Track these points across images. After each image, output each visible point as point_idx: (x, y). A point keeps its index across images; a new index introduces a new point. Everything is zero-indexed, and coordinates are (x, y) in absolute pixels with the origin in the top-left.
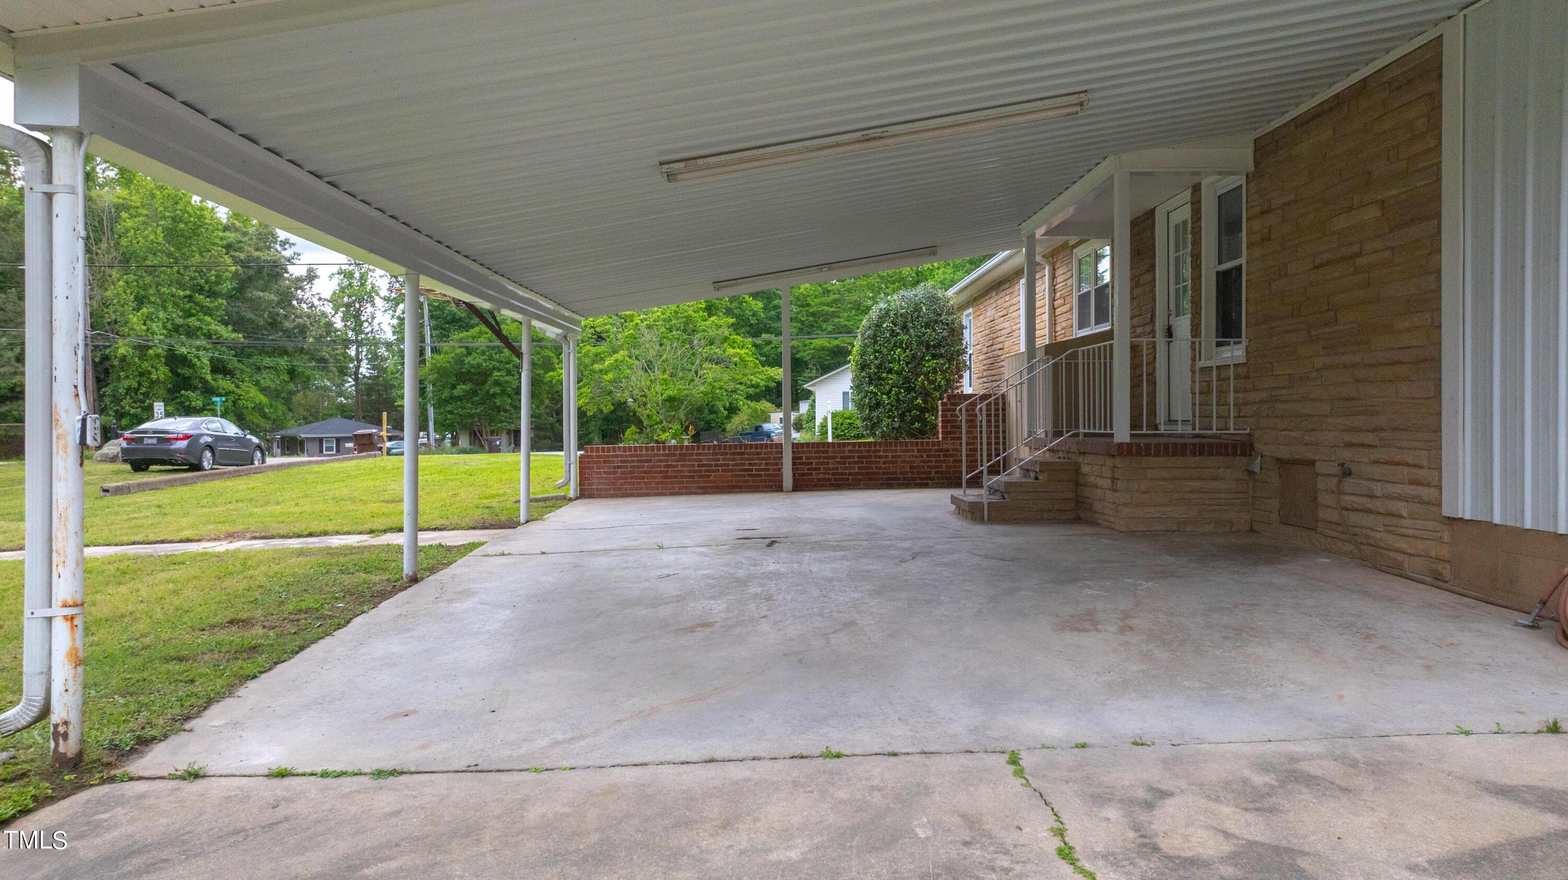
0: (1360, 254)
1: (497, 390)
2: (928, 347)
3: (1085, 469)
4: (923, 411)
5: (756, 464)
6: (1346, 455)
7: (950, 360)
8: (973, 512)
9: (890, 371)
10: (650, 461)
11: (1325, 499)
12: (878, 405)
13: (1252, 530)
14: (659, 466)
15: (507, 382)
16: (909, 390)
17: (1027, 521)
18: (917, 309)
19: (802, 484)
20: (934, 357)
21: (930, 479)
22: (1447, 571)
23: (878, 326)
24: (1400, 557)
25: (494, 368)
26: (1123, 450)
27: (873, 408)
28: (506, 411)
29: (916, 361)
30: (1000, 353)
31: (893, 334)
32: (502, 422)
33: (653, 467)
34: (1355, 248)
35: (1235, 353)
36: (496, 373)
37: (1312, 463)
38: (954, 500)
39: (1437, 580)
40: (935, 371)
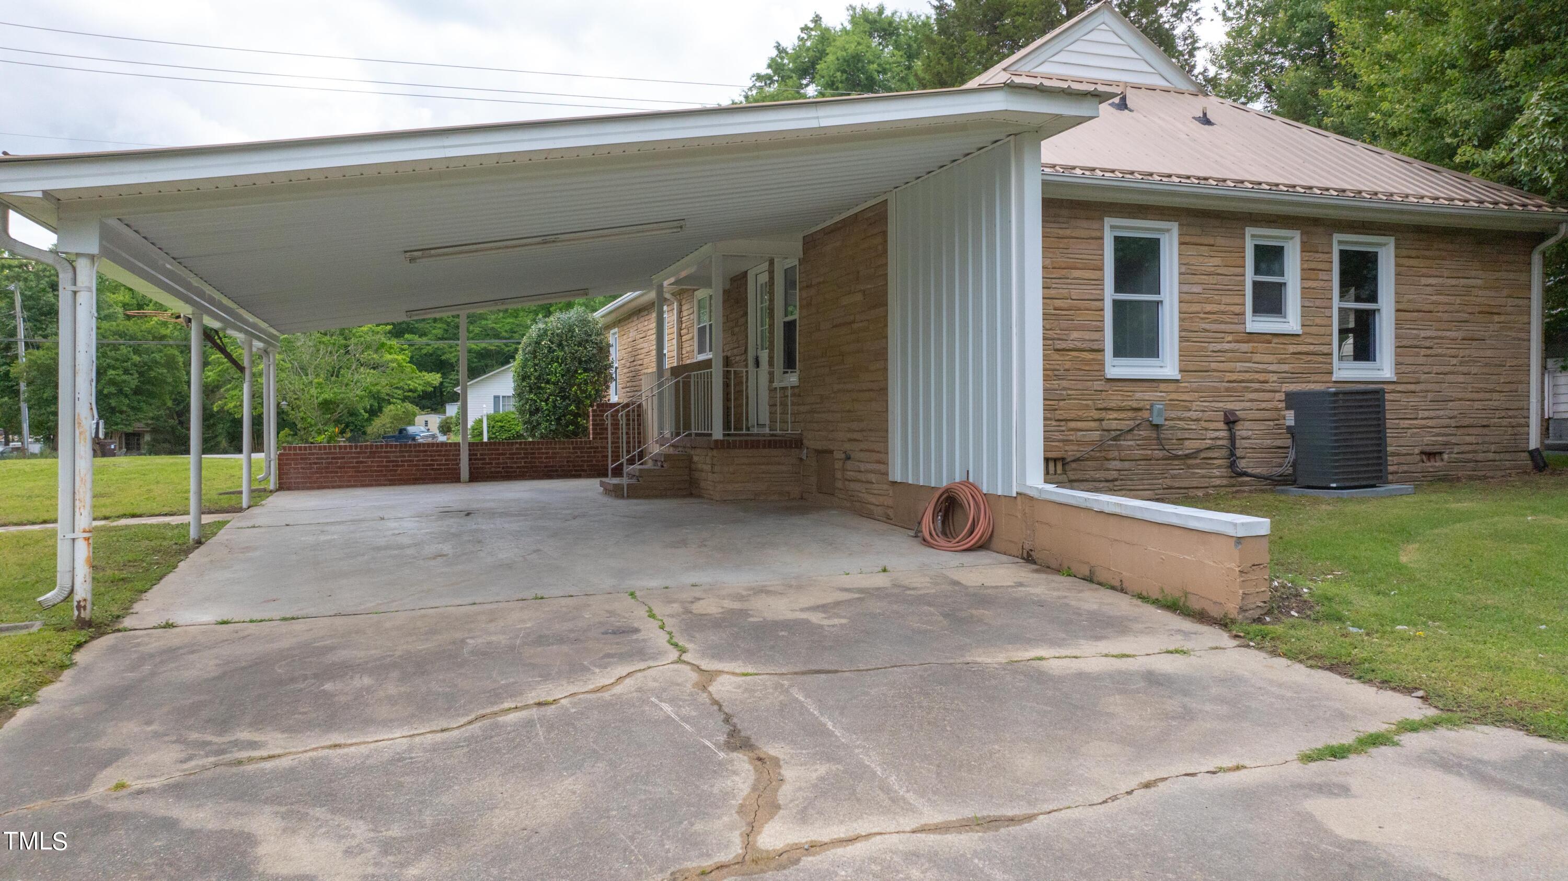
0: (853, 322)
1: (113, 389)
2: (580, 362)
3: (695, 459)
4: (576, 415)
5: (437, 460)
6: (847, 446)
7: (599, 374)
8: (616, 492)
9: (548, 382)
10: (343, 458)
11: (839, 475)
12: (537, 410)
13: (802, 498)
14: (351, 463)
15: (124, 381)
16: (564, 398)
17: (656, 497)
18: (571, 330)
19: (476, 477)
20: (586, 370)
21: (583, 470)
22: (891, 512)
23: (538, 343)
24: (872, 507)
25: (109, 366)
26: (718, 445)
27: (532, 414)
28: (121, 412)
29: (570, 374)
30: (640, 368)
31: (551, 350)
32: (117, 424)
33: (346, 463)
34: (852, 318)
35: (793, 379)
36: (111, 372)
37: (831, 452)
38: (602, 484)
39: (888, 519)
40: (586, 383)
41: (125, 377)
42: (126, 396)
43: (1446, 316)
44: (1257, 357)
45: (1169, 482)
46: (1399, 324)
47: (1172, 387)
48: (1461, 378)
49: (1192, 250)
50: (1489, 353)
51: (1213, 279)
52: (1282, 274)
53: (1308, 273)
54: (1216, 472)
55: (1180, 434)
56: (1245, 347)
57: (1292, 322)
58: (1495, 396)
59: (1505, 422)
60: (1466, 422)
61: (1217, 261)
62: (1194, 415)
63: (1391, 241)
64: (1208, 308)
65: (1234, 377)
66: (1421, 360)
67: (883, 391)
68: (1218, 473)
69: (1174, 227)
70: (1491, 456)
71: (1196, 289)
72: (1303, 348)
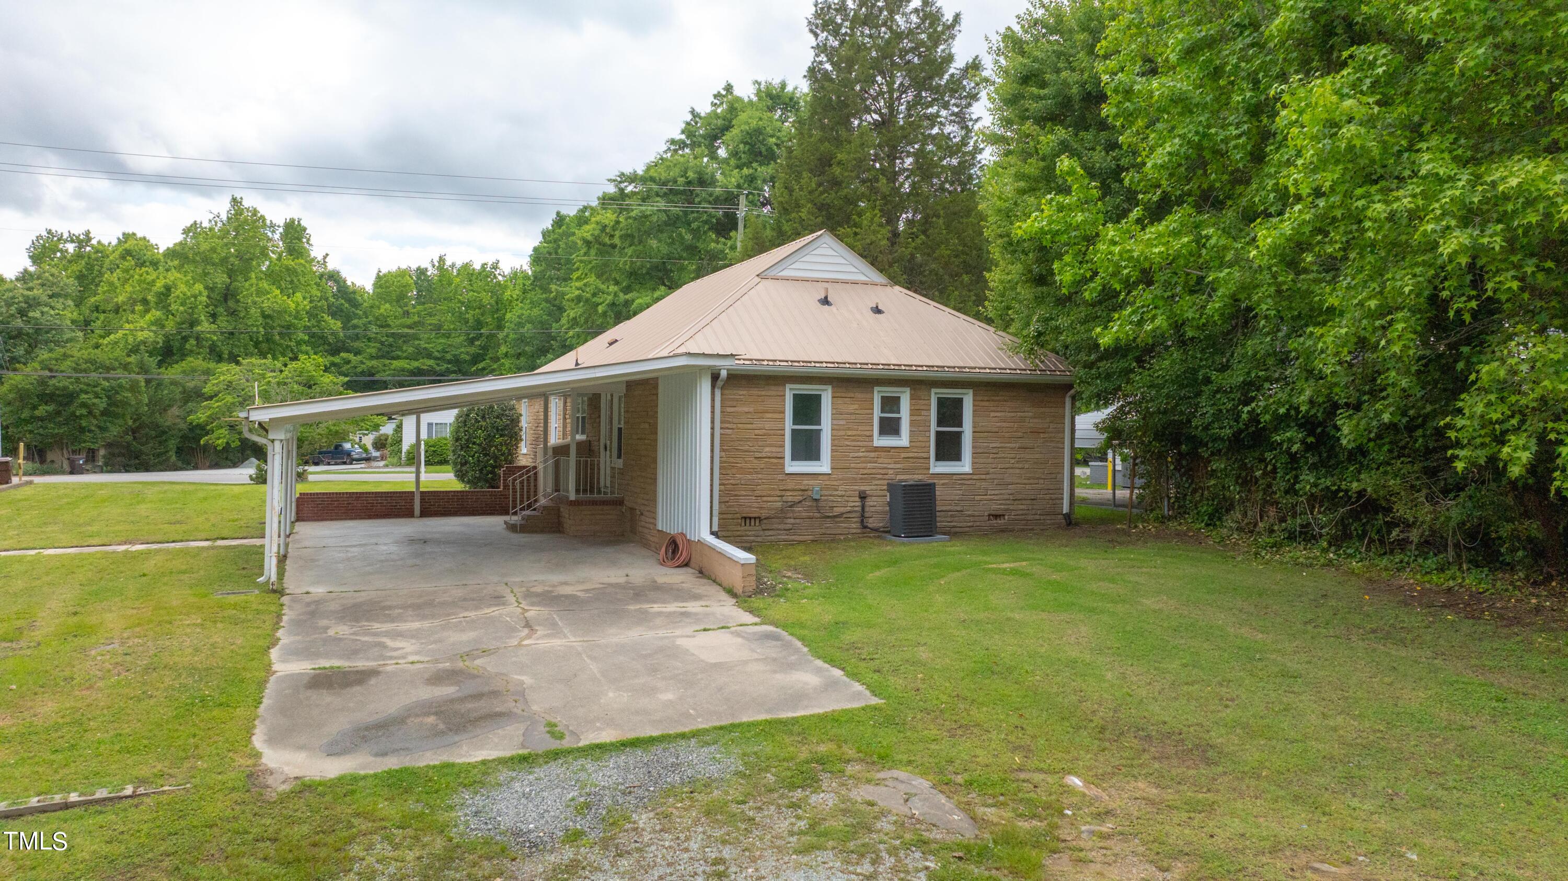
0: (645, 439)
1: (84, 411)
2: (498, 430)
3: (561, 510)
4: (494, 467)
6: (641, 508)
7: (511, 437)
8: (512, 528)
9: (474, 443)
11: (638, 523)
12: (466, 463)
13: (622, 535)
15: (94, 404)
16: (485, 455)
17: (536, 532)
18: (492, 407)
19: (425, 513)
20: (501, 436)
21: (496, 510)
22: (657, 546)
23: (468, 415)
24: (650, 543)
25: (82, 391)
26: (572, 503)
27: (463, 465)
28: (90, 431)
29: (490, 438)
31: (477, 421)
32: (85, 442)
34: (644, 436)
35: (622, 463)
36: (83, 396)
37: (635, 510)
38: (506, 523)
39: (656, 550)
40: (501, 444)
41: (95, 401)
42: (95, 417)
43: (1007, 435)
44: (880, 460)
45: (823, 531)
46: (975, 439)
47: (826, 477)
48: (1018, 471)
49: (840, 401)
50: (1037, 456)
51: (853, 417)
52: (898, 412)
53: (914, 412)
54: (854, 526)
55: (831, 504)
56: (872, 454)
57: (903, 440)
58: (1041, 481)
59: (1048, 497)
60: (1020, 497)
61: (856, 406)
62: (840, 493)
63: (971, 392)
64: (850, 433)
65: (865, 471)
66: (990, 460)
68: (855, 526)
69: (829, 389)
70: (1037, 517)
71: (842, 422)
72: (911, 455)
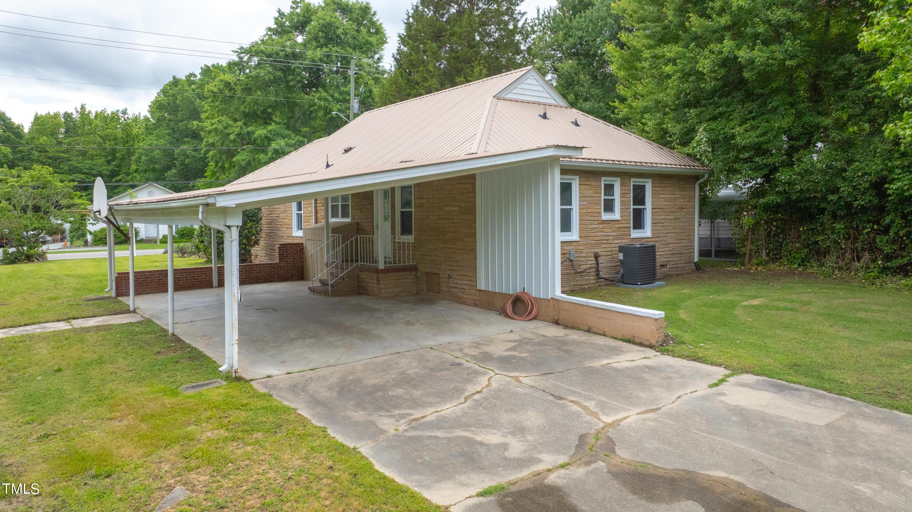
0: (453, 219)
3: (362, 276)
6: (450, 272)
10: (151, 278)
11: (443, 284)
13: (417, 294)
14: (155, 280)
21: (275, 278)
22: (478, 303)
24: (466, 300)
26: (383, 271)
34: (452, 217)
35: (409, 239)
37: (439, 274)
38: (310, 288)
39: (476, 305)
43: (668, 210)
44: (605, 230)
45: (576, 283)
46: (653, 214)
47: (576, 244)
48: (673, 235)
49: (583, 187)
50: (682, 224)
51: (590, 199)
52: (613, 196)
53: (623, 195)
54: (592, 278)
55: (579, 263)
56: (601, 226)
57: (616, 215)
58: (684, 241)
59: (687, 251)
60: (675, 252)
61: (591, 191)
62: (585, 255)
63: (650, 181)
64: (589, 211)
65: (598, 238)
66: (660, 228)
67: (473, 251)
68: (591, 278)
69: (577, 178)
70: (683, 265)
71: (585, 203)
72: (621, 226)
